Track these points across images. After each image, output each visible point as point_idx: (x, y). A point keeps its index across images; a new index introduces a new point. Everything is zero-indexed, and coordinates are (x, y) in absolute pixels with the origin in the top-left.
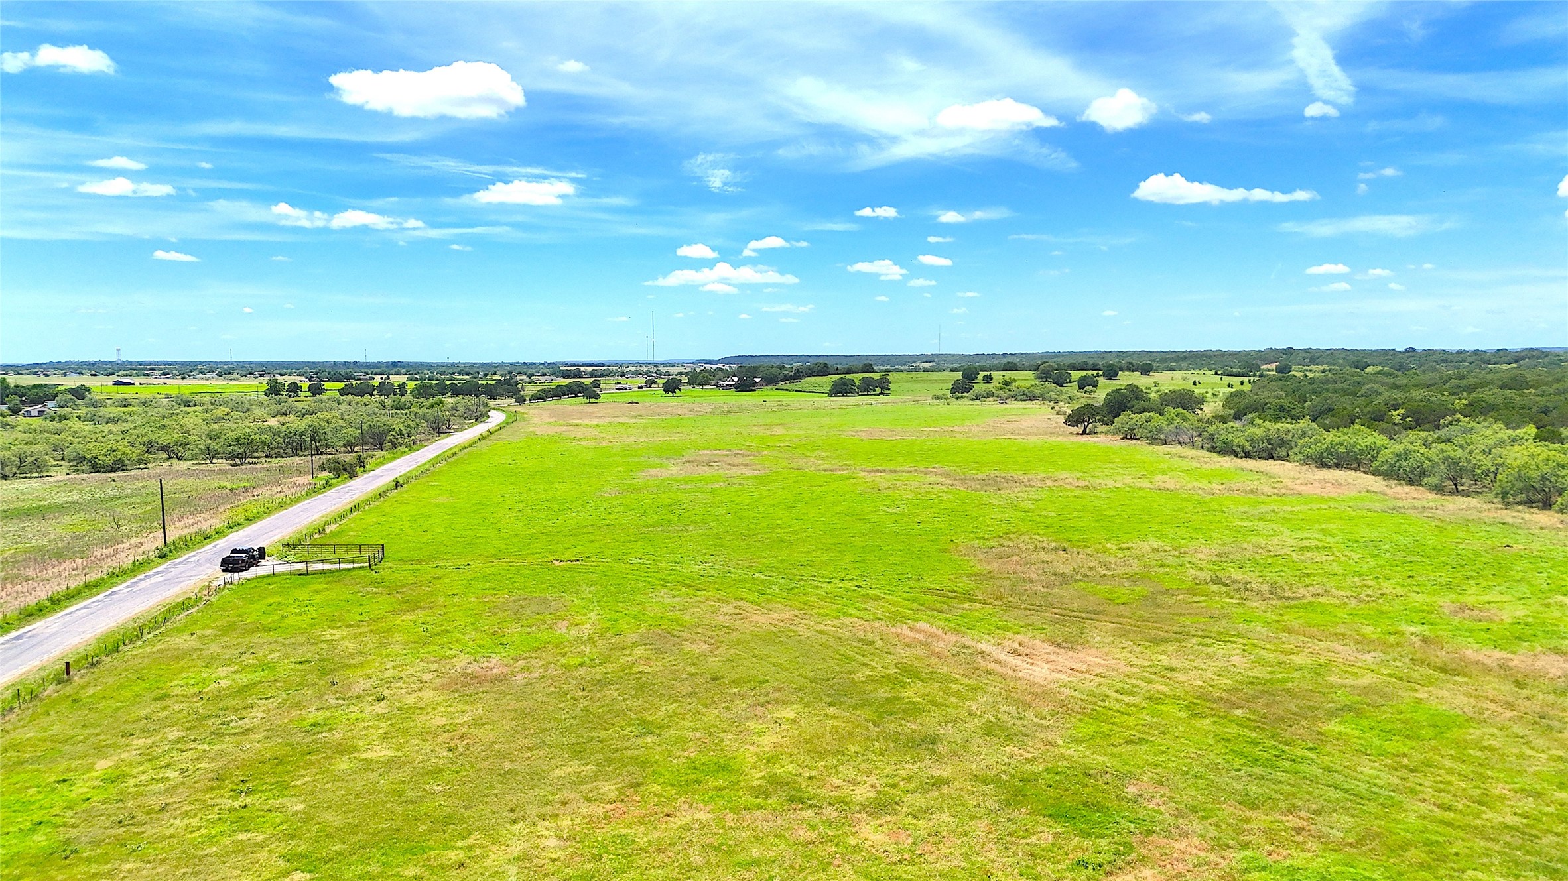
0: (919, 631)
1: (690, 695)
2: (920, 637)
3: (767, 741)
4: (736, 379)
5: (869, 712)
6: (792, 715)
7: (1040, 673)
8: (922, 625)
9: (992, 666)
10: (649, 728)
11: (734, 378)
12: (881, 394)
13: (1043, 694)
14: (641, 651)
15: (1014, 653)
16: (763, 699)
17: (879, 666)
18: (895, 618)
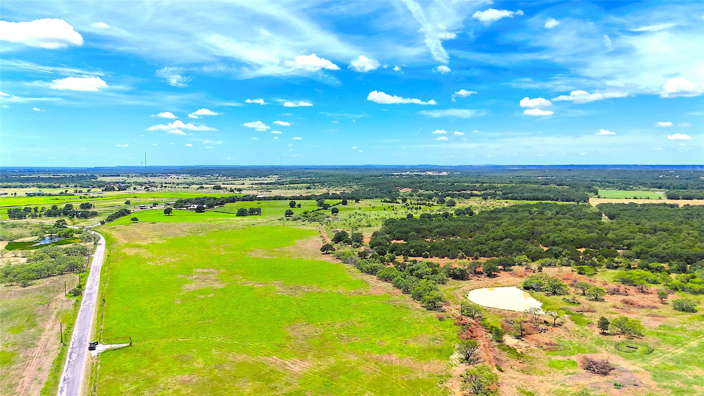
0: (274, 359)
1: (231, 381)
2: (274, 361)
3: (248, 390)
4: (196, 206)
5: (265, 382)
6: (251, 384)
7: (296, 369)
8: (274, 357)
9: (288, 368)
10: (226, 390)
11: (195, 205)
12: (258, 214)
13: (296, 374)
14: (216, 370)
15: (293, 363)
16: (245, 381)
17: (267, 370)
18: (269, 355)
